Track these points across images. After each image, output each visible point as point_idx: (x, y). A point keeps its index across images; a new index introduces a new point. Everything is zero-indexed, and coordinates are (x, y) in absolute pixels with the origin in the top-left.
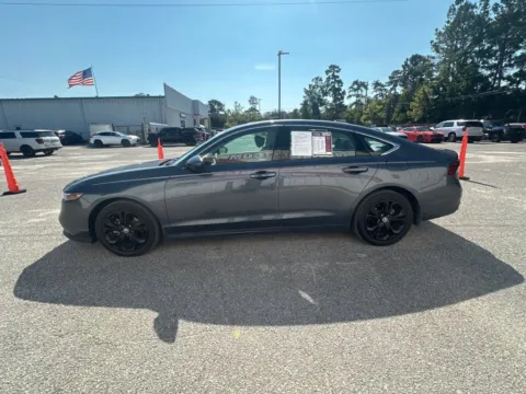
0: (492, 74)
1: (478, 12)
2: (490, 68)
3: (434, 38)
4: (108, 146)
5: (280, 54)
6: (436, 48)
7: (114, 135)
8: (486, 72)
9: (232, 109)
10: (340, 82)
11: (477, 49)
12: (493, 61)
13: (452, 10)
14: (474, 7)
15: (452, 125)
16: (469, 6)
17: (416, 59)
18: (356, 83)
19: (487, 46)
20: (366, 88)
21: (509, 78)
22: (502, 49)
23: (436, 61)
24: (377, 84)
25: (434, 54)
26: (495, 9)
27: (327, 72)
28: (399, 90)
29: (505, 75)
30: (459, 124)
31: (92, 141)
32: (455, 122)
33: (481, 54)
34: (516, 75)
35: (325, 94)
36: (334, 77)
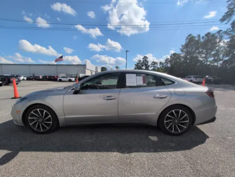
0: (203, 60)
1: (197, 39)
2: (203, 58)
3: (181, 48)
4: (64, 81)
5: (127, 51)
6: (182, 51)
7: (66, 77)
8: (201, 59)
9: (110, 70)
10: (148, 62)
11: (197, 51)
12: (203, 55)
13: (187, 38)
14: (195, 37)
15: (191, 77)
16: (193, 37)
17: (174, 54)
18: (153, 62)
19: (201, 50)
20: (157, 64)
21: (210, 61)
22: (207, 51)
23: (182, 55)
24: (161, 63)
25: (181, 53)
26: (203, 38)
27: (143, 59)
28: (169, 65)
29: (209, 60)
30: (194, 77)
31: (58, 79)
32: (192, 76)
33: (199, 53)
34: (213, 60)
35: (143, 66)
36: (145, 60)
